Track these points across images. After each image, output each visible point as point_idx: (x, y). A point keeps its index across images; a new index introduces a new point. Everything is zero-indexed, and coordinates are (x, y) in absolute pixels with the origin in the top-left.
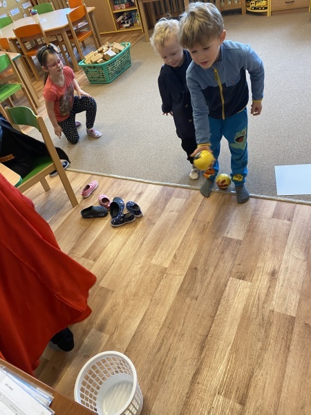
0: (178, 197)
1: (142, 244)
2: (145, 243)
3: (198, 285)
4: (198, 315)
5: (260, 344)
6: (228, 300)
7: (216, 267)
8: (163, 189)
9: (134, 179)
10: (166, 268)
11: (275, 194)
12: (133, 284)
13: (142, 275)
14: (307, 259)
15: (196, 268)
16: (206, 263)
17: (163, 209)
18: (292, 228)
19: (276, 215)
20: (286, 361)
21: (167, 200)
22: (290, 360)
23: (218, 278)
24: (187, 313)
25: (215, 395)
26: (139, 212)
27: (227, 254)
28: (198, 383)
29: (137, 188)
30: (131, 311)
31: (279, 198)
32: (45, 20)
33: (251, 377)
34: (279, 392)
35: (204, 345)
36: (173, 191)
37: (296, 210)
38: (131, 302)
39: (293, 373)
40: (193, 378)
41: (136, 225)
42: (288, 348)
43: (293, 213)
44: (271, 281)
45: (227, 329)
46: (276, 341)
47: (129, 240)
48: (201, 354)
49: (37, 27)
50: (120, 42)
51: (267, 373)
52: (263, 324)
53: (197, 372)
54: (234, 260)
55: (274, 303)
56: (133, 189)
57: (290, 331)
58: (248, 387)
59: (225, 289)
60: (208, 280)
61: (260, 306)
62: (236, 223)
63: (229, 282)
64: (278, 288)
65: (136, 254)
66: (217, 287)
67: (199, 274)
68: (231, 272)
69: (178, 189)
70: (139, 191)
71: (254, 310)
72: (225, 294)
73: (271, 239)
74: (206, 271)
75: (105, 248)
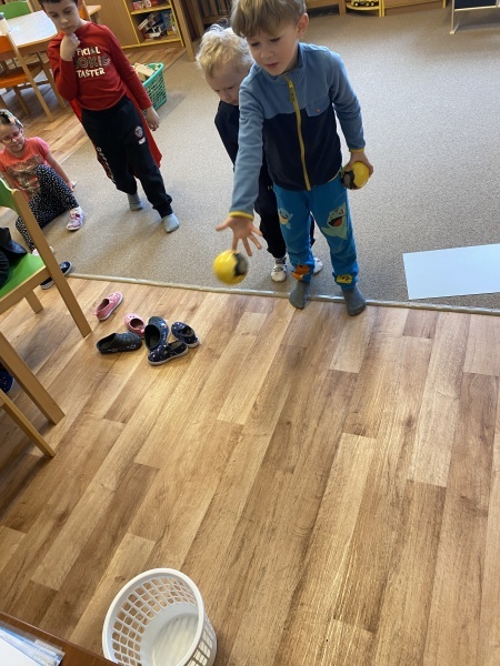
0: (254, 311)
1: (201, 390)
2: (205, 388)
3: (294, 450)
4: (296, 497)
5: (394, 535)
6: (342, 469)
7: (320, 418)
8: (230, 299)
9: (181, 285)
10: (242, 427)
11: (405, 298)
12: (189, 456)
13: (204, 440)
14: (459, 397)
15: (289, 423)
16: (304, 413)
17: (232, 332)
18: (434, 349)
19: (409, 331)
20: (435, 557)
21: (237, 317)
22: (442, 554)
23: (324, 435)
24: (279, 495)
25: (329, 620)
26: (193, 339)
27: (336, 397)
28: (302, 604)
29: (188, 299)
30: (189, 500)
31: (411, 304)
32: (18, 29)
33: (383, 587)
34: (428, 606)
35: (308, 543)
36: (247, 302)
37: (439, 321)
38: (188, 485)
39: (447, 575)
40: (293, 597)
41: (190, 359)
42: (437, 536)
43: (434, 326)
44: (406, 434)
45: (342, 516)
46: (419, 527)
47: (180, 386)
48: (303, 558)
49: (6, 40)
50: (146, 63)
51: (407, 579)
52: (398, 502)
53: (300, 588)
54: (348, 404)
55: (413, 468)
56: (181, 302)
57: (440, 510)
58: (379, 602)
59: (336, 451)
60: (308, 441)
61: (392, 476)
62: (348, 347)
63: (342, 441)
64: (417, 444)
65: (191, 407)
66: (323, 450)
67: (294, 430)
68: (343, 425)
69: (254, 298)
70: (191, 304)
71: (384, 482)
72: (337, 460)
73: (402, 370)
74: (305, 426)
75: (139, 401)
